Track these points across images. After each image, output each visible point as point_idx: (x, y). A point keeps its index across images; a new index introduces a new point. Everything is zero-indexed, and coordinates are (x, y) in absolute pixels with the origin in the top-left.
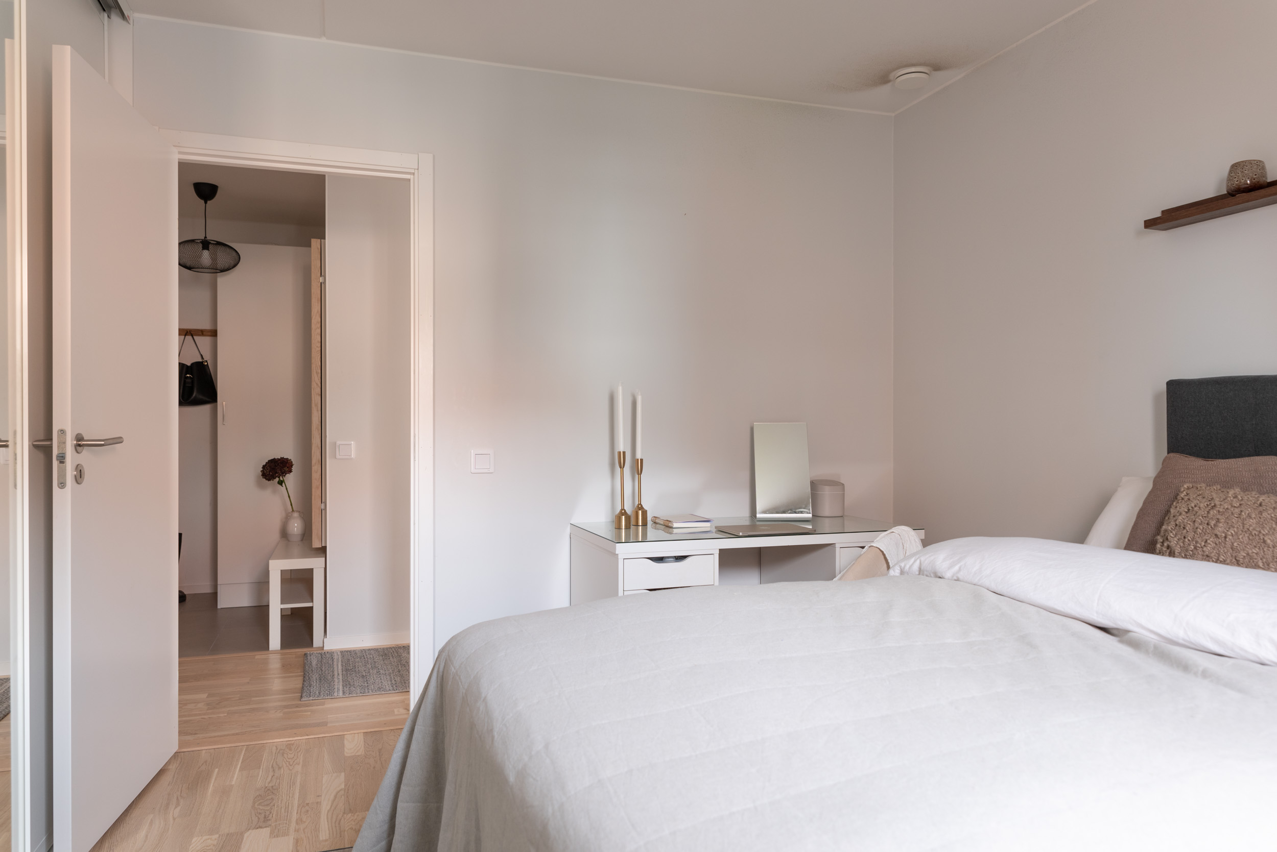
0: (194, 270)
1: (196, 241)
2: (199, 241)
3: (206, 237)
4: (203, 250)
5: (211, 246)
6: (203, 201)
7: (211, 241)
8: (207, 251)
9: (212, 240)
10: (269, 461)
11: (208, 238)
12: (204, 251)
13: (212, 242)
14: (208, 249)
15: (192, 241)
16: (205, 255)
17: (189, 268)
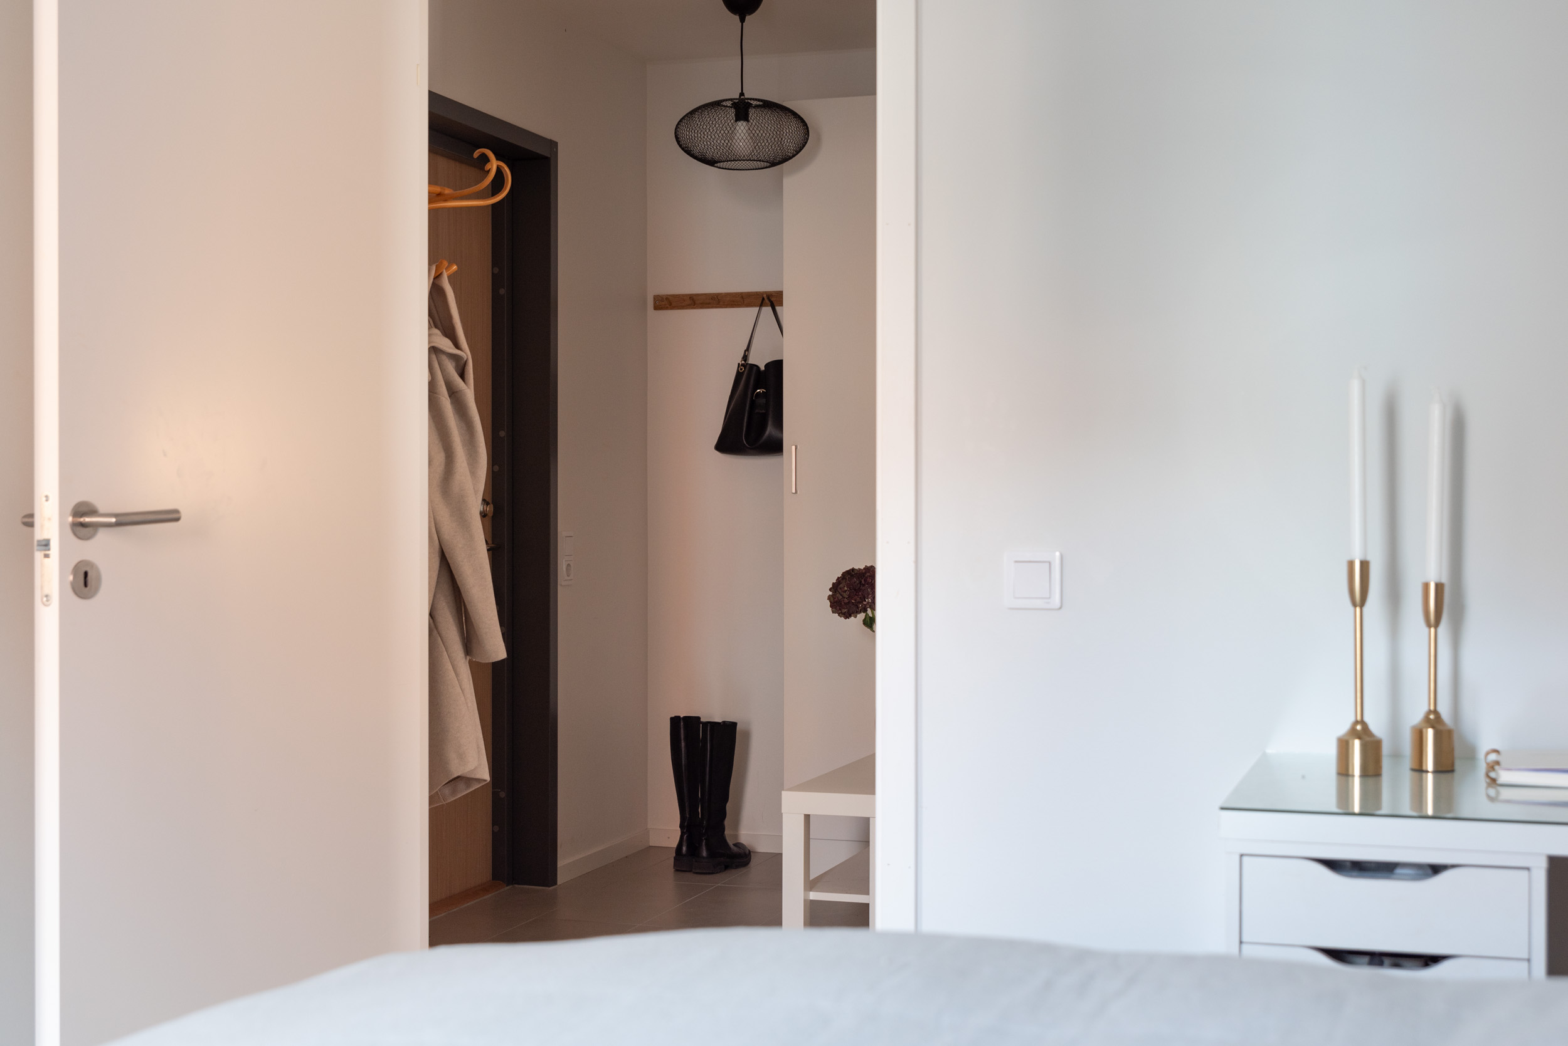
0: (721, 165)
1: (724, 103)
2: (729, 104)
3: (742, 94)
4: (736, 121)
5: (752, 112)
6: (737, 18)
7: (752, 102)
8: (745, 123)
9: (754, 99)
10: (844, 574)
11: (748, 95)
12: (740, 123)
13: (754, 103)
14: (746, 119)
15: (717, 104)
16: (740, 131)
17: (711, 162)
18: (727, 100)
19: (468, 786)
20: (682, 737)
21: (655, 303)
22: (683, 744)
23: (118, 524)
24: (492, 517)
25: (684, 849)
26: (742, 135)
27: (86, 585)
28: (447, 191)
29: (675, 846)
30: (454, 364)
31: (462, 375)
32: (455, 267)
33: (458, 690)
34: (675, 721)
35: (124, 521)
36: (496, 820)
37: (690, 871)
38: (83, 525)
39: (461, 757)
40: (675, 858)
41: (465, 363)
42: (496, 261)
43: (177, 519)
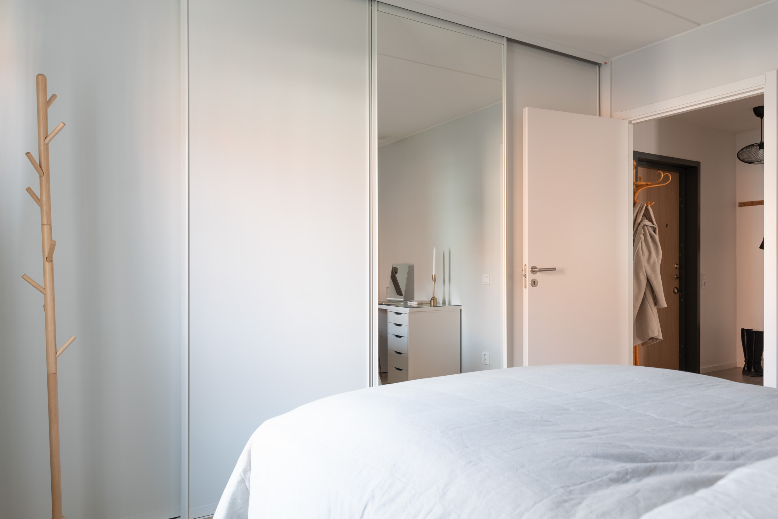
0: (754, 163)
3: (761, 141)
4: (759, 149)
6: (760, 118)
12: (761, 150)
15: (753, 145)
16: (760, 153)
17: (750, 163)
18: (756, 144)
19: (657, 341)
20: (745, 335)
21: (739, 205)
22: (745, 337)
23: (540, 271)
24: (679, 268)
25: (746, 368)
26: (761, 154)
27: (534, 284)
28: (650, 183)
29: (743, 367)
30: (652, 229)
31: (655, 232)
32: (654, 203)
33: (652, 314)
34: (743, 330)
35: (542, 270)
36: (680, 353)
37: (748, 375)
38: (533, 271)
39: (653, 332)
40: (743, 371)
41: (656, 228)
42: (680, 197)
43: (555, 270)
